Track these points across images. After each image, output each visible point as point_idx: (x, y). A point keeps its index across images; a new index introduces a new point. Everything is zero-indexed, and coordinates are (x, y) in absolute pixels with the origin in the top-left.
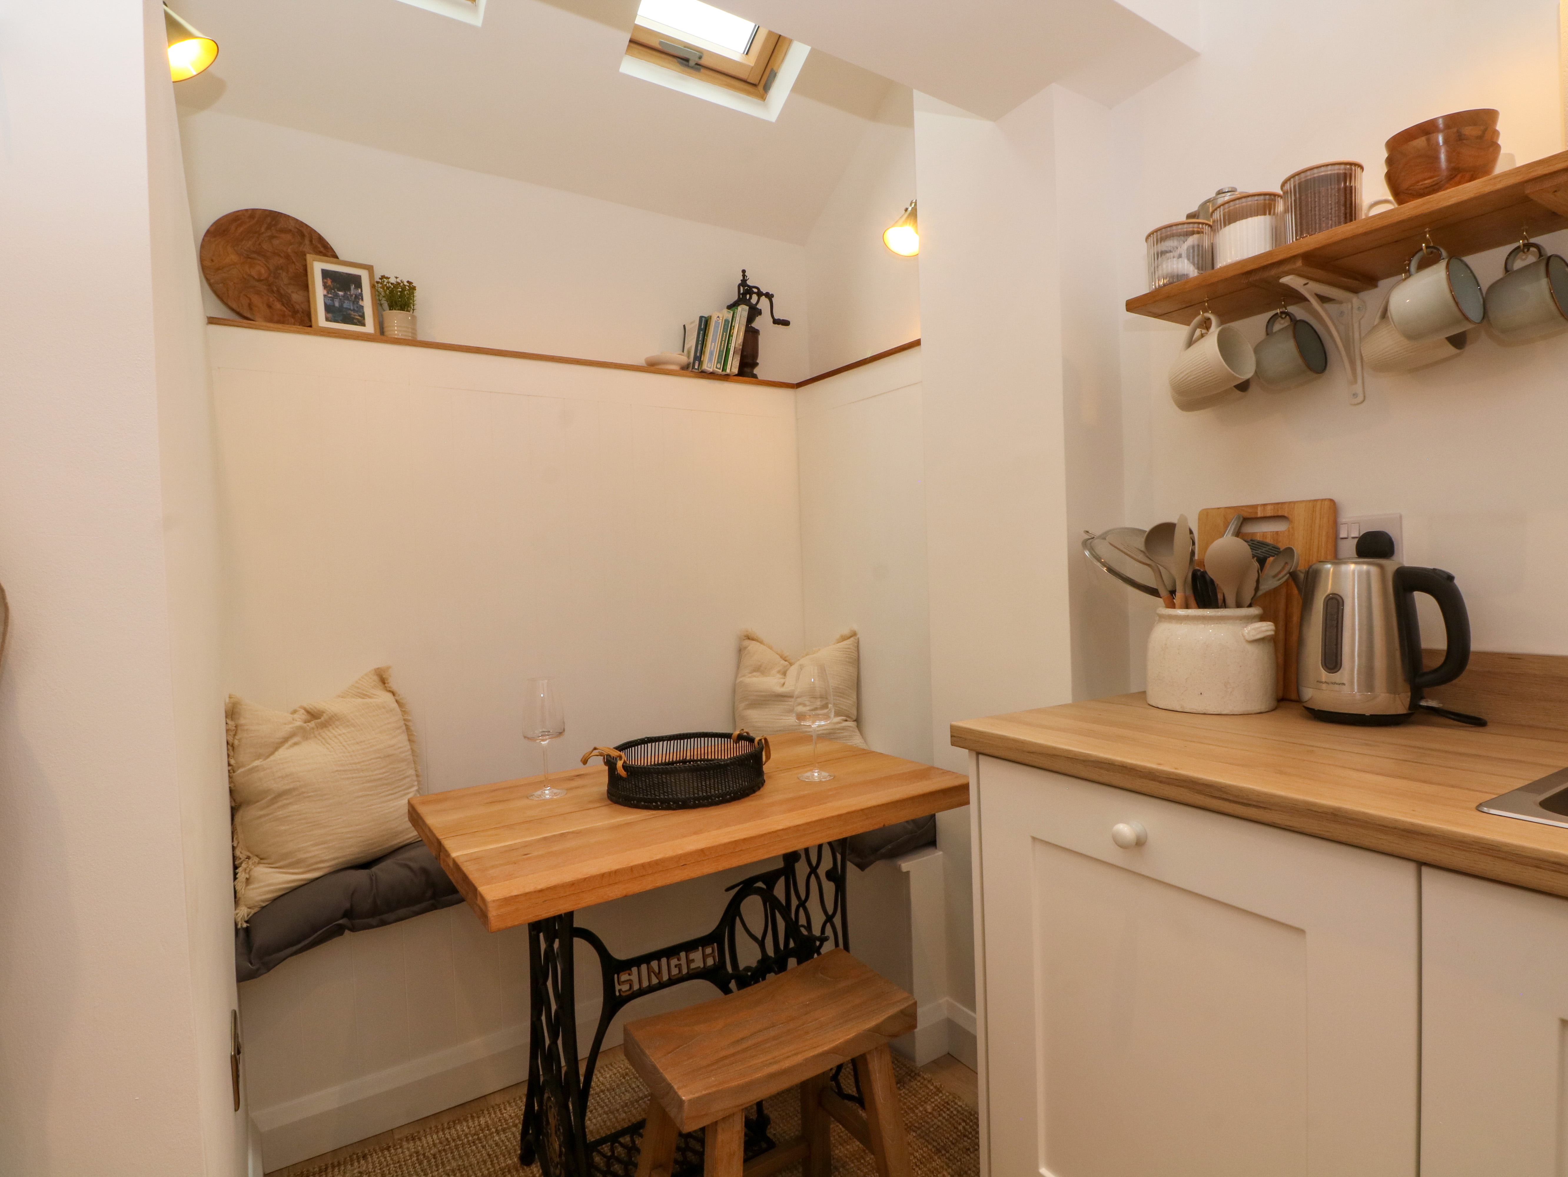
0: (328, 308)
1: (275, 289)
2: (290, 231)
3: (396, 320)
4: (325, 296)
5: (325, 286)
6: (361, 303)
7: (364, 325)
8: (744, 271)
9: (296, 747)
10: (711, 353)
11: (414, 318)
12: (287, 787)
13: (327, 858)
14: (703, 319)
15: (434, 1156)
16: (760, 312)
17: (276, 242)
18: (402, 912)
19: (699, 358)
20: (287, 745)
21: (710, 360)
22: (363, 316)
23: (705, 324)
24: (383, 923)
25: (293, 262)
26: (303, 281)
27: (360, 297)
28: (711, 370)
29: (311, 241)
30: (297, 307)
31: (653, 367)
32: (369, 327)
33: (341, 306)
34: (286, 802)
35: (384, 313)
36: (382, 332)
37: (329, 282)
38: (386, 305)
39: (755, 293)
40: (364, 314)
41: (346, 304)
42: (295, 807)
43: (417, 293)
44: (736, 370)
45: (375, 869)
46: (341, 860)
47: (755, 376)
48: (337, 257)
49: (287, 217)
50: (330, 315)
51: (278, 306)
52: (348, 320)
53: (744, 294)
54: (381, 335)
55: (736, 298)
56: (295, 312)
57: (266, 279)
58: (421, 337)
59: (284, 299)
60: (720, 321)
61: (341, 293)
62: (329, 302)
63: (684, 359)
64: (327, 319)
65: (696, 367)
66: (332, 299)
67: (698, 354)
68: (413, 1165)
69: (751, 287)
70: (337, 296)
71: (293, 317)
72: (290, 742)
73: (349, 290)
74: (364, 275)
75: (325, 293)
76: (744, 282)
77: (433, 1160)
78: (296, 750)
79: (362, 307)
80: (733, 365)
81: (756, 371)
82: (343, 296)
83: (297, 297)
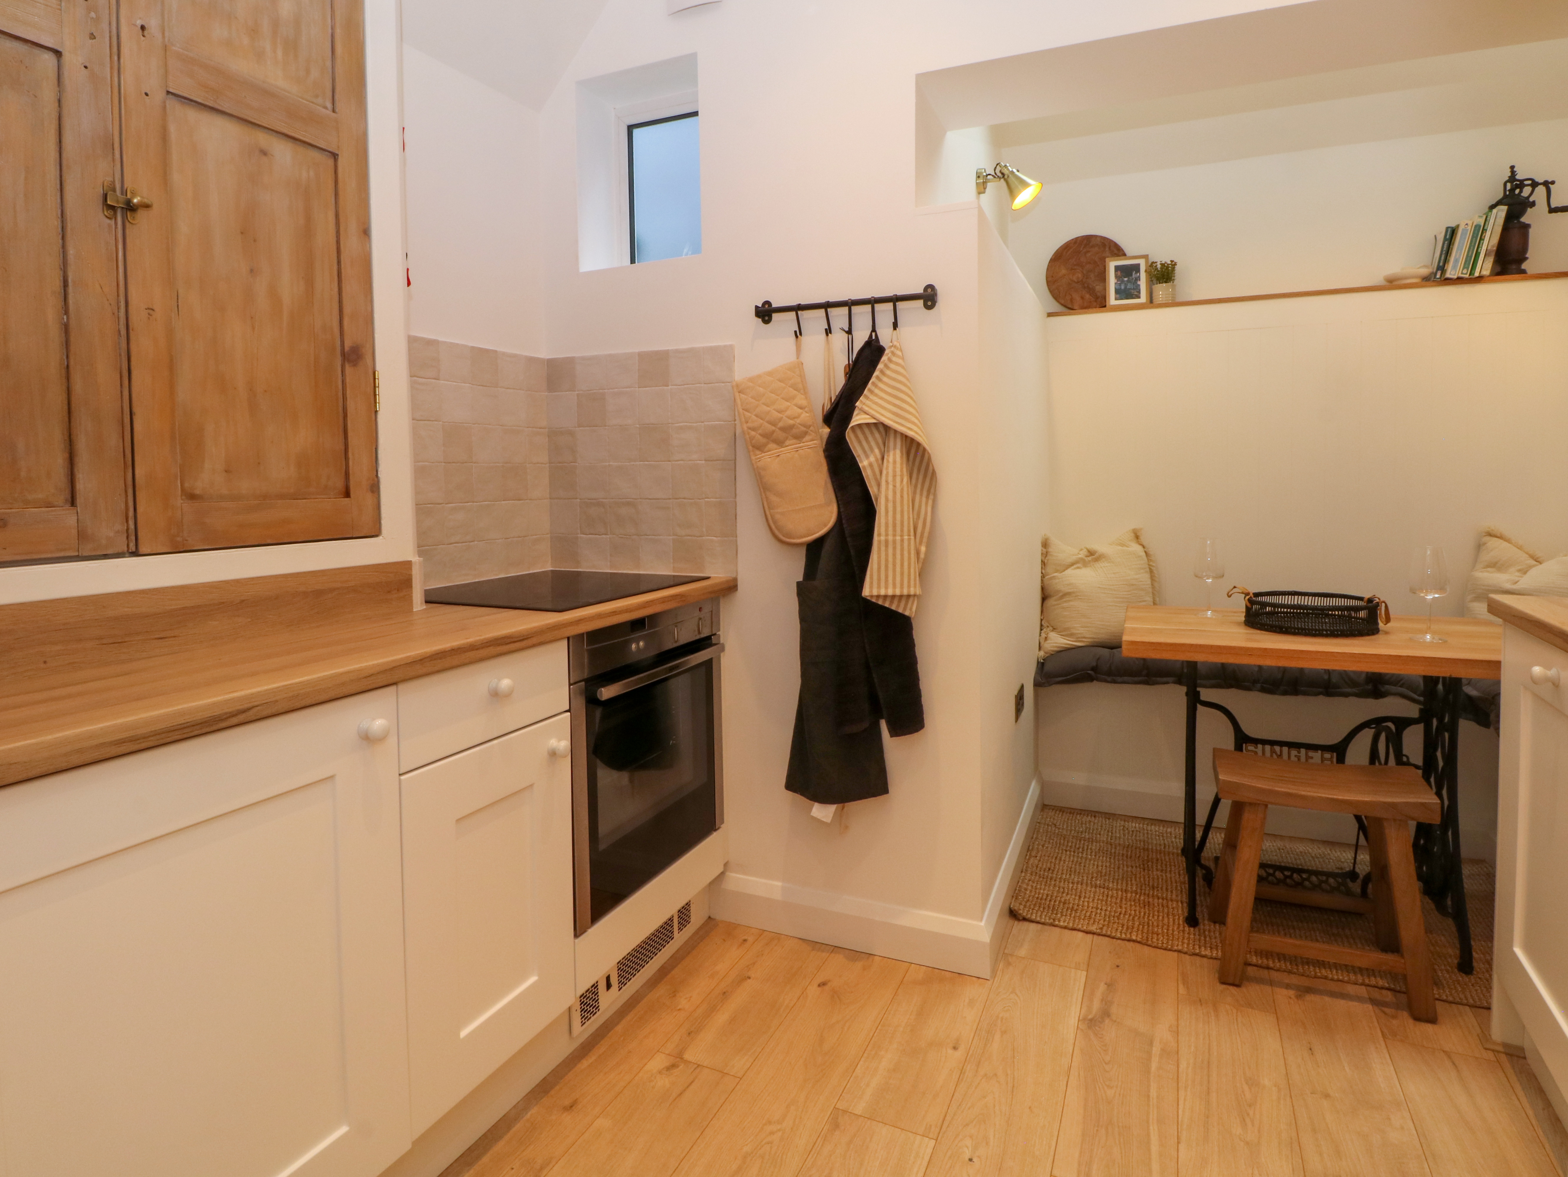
0: (1117, 291)
1: (1086, 285)
2: (1097, 245)
3: (1161, 291)
4: (1116, 283)
5: (1116, 277)
6: (1138, 283)
7: (1139, 297)
8: (1512, 167)
9: (1078, 570)
10: (1456, 261)
11: (1174, 287)
12: (1070, 591)
13: (1088, 636)
14: (1449, 229)
15: (1133, 831)
16: (1533, 204)
17: (1089, 255)
18: (1126, 678)
19: (1442, 268)
20: (1073, 567)
21: (1454, 267)
22: (1139, 292)
23: (1452, 232)
24: (1115, 682)
25: (1098, 265)
26: (1102, 277)
27: (1138, 279)
28: (1455, 277)
29: (1110, 248)
30: (1099, 294)
31: (1393, 284)
32: (1143, 299)
33: (1126, 288)
34: (1067, 599)
35: (1154, 287)
36: (1151, 301)
37: (1119, 273)
38: (1155, 281)
39: (1528, 185)
40: (1140, 290)
41: (1129, 286)
42: (1071, 603)
43: (1177, 267)
44: (1486, 272)
45: (1114, 650)
46: (1095, 640)
47: (1524, 272)
48: (1125, 255)
49: (1096, 236)
50: (1118, 296)
51: (1087, 296)
52: (1129, 296)
53: (1512, 190)
54: (1151, 303)
55: (1501, 195)
56: (1097, 298)
57: (1082, 280)
58: (1180, 299)
59: (1091, 291)
60: (1469, 228)
61: (1126, 279)
62: (1118, 287)
63: (1425, 271)
64: (1116, 299)
65: (1438, 276)
66: (1120, 285)
67: (1441, 264)
68: (1120, 831)
69: (1522, 181)
70: (1123, 281)
71: (1096, 301)
72: (1075, 566)
73: (1132, 275)
74: (1142, 263)
75: (1116, 281)
76: (1512, 177)
77: (1131, 832)
78: (1078, 571)
79: (1139, 285)
80: (1485, 266)
81: (1524, 266)
82: (1127, 281)
83: (1098, 288)
